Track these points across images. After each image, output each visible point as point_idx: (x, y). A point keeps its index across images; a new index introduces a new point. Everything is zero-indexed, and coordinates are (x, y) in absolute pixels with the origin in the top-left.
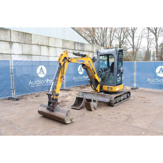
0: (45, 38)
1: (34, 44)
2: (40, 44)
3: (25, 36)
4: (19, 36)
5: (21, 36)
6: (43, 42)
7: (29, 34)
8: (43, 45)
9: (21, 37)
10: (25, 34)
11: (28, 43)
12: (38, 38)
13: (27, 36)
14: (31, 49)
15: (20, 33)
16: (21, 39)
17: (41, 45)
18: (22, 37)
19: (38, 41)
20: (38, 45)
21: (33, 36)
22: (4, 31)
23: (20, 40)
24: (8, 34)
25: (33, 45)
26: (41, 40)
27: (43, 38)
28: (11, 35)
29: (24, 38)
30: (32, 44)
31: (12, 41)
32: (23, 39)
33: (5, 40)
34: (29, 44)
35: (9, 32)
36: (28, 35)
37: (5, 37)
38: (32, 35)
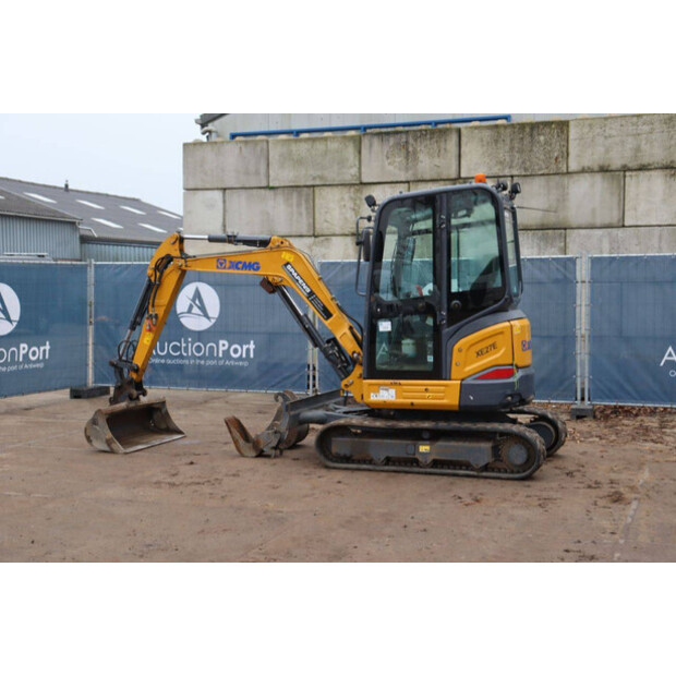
0: (657, 125)
1: (583, 171)
2: (617, 163)
3: (527, 140)
4: (500, 145)
5: (508, 141)
6: (638, 149)
7: (552, 123)
8: (642, 168)
9: (507, 148)
10: (528, 130)
11: (546, 171)
12: (608, 132)
13: (542, 138)
14: (563, 199)
15: (502, 130)
16: (508, 159)
17: (625, 169)
18: (512, 149)
19: (607, 151)
20: (603, 170)
21: (573, 133)
22: (431, 139)
23: (501, 163)
24: (448, 147)
25: (576, 177)
26: (630, 139)
27: (646, 128)
28: (462, 149)
29: (521, 151)
30: (568, 173)
31: (463, 175)
32: (517, 155)
33: (435, 177)
34: (548, 175)
35: (454, 137)
36: (547, 130)
37: (437, 161)
38: (571, 124)
